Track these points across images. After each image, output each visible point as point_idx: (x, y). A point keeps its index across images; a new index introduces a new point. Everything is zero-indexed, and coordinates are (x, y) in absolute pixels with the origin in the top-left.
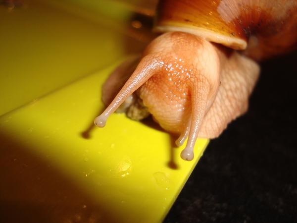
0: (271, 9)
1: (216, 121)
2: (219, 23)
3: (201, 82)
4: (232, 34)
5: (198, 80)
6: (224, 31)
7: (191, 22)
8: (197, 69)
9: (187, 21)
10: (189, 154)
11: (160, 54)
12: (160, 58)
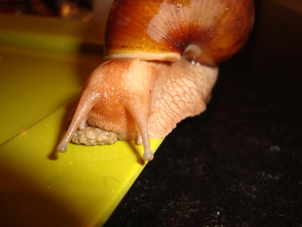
0: (197, 20)
1: (160, 123)
2: (150, 43)
3: (132, 100)
4: (163, 50)
5: (129, 98)
6: (155, 49)
7: (127, 47)
8: (125, 89)
9: (124, 47)
10: (149, 156)
11: (96, 87)
12: (97, 90)
